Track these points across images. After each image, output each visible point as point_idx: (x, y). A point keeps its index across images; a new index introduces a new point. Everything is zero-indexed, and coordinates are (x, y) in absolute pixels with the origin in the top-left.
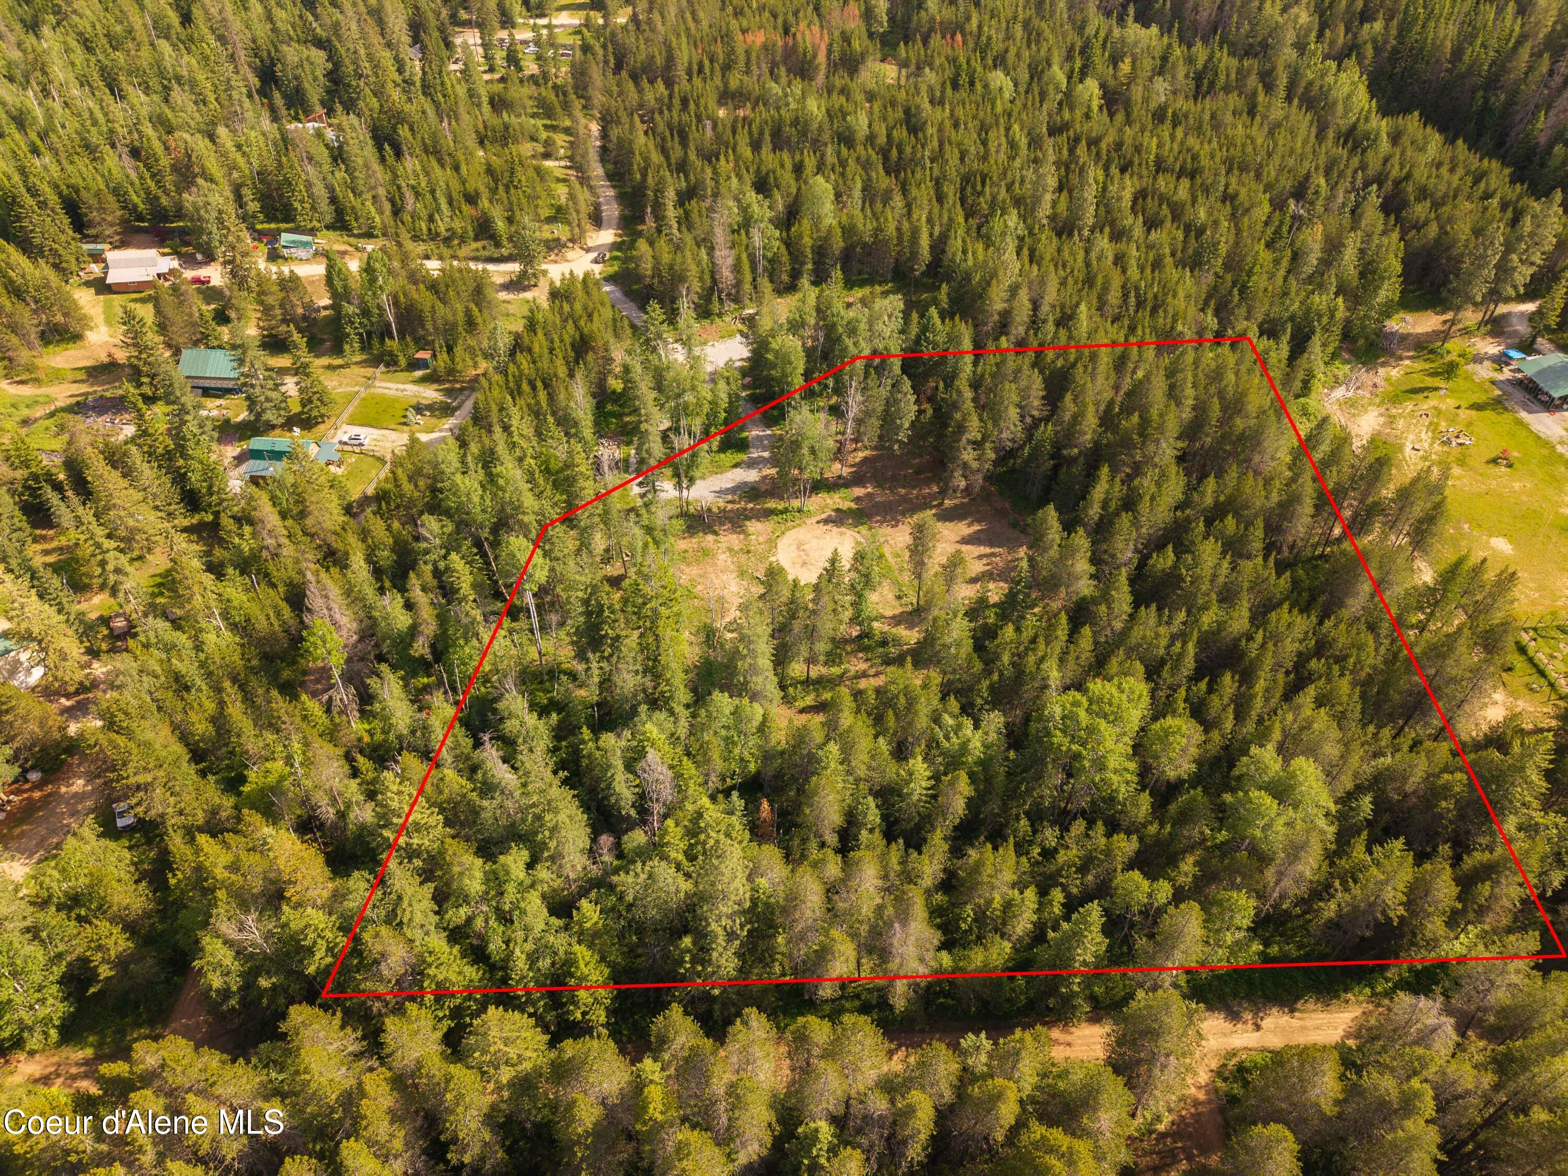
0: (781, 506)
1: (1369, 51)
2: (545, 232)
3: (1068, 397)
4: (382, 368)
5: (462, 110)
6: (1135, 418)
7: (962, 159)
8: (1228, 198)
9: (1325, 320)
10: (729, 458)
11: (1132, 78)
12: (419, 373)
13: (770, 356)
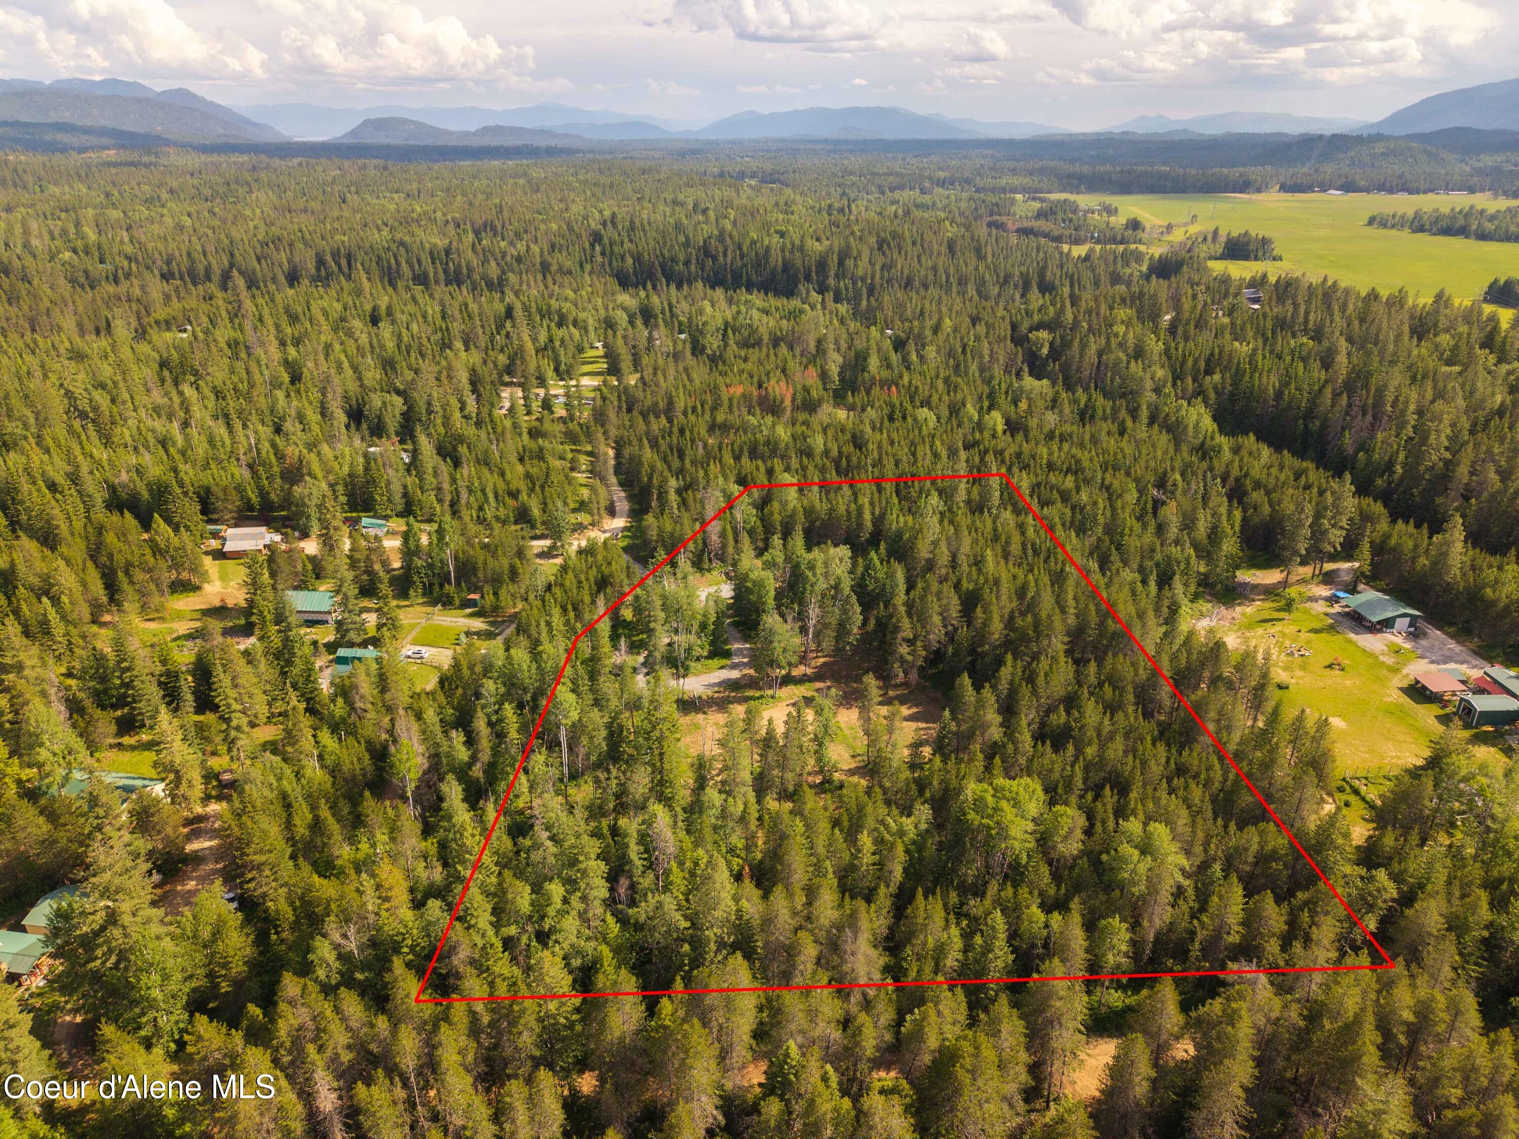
0: (757, 694)
1: (1212, 395)
2: (573, 518)
3: (979, 610)
4: (439, 607)
5: (508, 435)
6: (1029, 618)
7: (897, 465)
8: (1106, 488)
9: (1182, 566)
10: (716, 662)
11: (1030, 412)
12: (469, 611)
13: (749, 584)
